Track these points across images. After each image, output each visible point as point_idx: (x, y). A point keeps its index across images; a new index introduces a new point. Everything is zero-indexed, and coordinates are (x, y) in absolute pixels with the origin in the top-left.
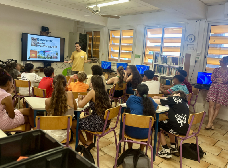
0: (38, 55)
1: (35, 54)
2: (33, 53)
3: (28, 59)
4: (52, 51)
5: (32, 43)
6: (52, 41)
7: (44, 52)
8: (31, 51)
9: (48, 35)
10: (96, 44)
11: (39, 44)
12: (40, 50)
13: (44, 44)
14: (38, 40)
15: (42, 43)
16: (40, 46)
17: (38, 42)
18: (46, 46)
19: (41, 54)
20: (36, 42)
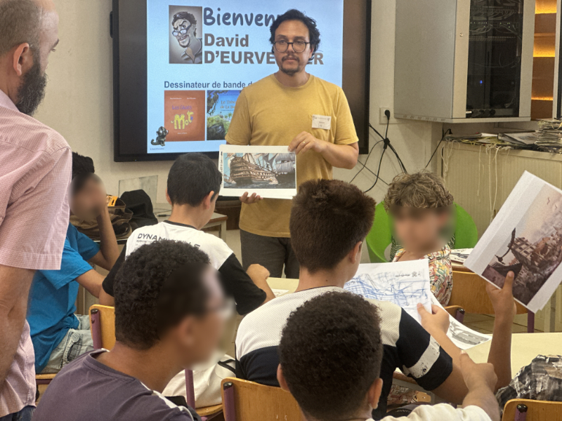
0: (210, 118)
1: (190, 114)
2: (182, 110)
3: (151, 149)
5: (175, 40)
8: (167, 94)
11: (218, 44)
12: (219, 85)
13: (247, 45)
14: (206, 17)
15: (232, 39)
16: (223, 57)
17: (207, 36)
18: (256, 53)
19: (224, 114)
20: (195, 34)
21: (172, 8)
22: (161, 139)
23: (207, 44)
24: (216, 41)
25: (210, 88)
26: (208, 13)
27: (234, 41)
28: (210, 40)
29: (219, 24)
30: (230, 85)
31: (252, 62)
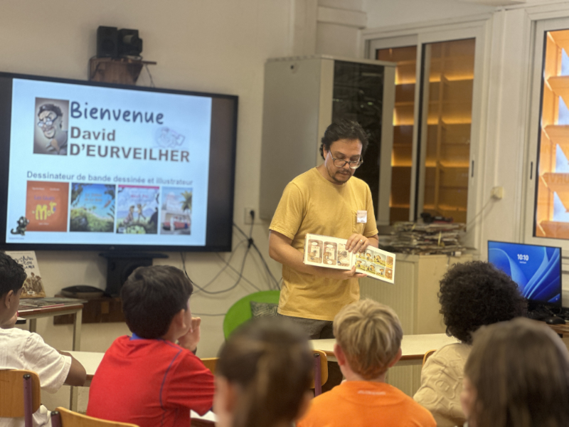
0: (74, 209)
1: (53, 204)
2: (45, 200)
3: (10, 238)
4: (160, 180)
5: (41, 131)
6: (160, 116)
7: (110, 190)
8: (30, 184)
9: (140, 83)
10: (444, 128)
11: (84, 137)
12: (84, 178)
13: (113, 139)
14: (73, 111)
15: (99, 134)
16: (88, 150)
17: (73, 129)
18: (123, 149)
19: (88, 206)
20: (61, 126)
21: (38, 100)
23: (72, 136)
24: (82, 134)
25: (75, 180)
26: (75, 106)
27: (101, 136)
28: (76, 133)
29: (86, 117)
30: (96, 178)
31: (118, 156)
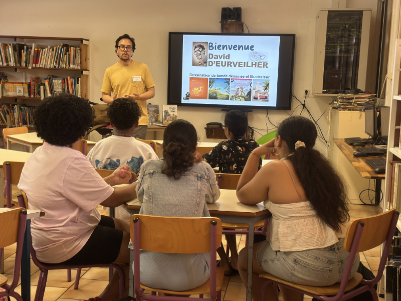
0: (210, 90)
1: (201, 87)
2: (198, 86)
3: (183, 101)
4: (252, 77)
5: (195, 56)
6: (252, 47)
7: (227, 81)
8: (191, 79)
11: (215, 58)
12: (215, 76)
13: (229, 58)
14: (209, 47)
15: (222, 56)
16: (217, 64)
17: (210, 54)
18: (233, 62)
19: (217, 88)
20: (204, 54)
21: (194, 43)
22: (188, 97)
23: (209, 58)
24: (214, 57)
25: (211, 77)
26: (211, 45)
27: (223, 57)
28: (211, 56)
29: (216, 49)
30: (220, 76)
31: (231, 66)
